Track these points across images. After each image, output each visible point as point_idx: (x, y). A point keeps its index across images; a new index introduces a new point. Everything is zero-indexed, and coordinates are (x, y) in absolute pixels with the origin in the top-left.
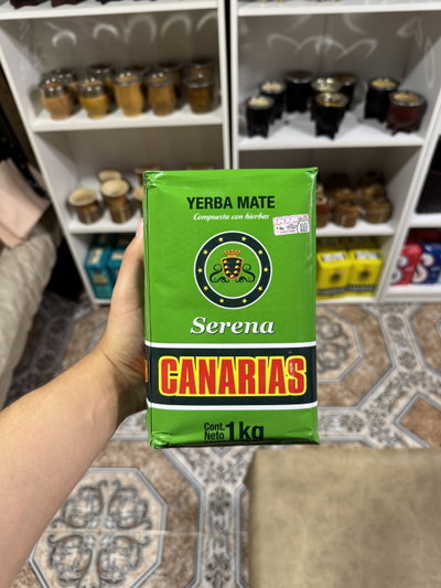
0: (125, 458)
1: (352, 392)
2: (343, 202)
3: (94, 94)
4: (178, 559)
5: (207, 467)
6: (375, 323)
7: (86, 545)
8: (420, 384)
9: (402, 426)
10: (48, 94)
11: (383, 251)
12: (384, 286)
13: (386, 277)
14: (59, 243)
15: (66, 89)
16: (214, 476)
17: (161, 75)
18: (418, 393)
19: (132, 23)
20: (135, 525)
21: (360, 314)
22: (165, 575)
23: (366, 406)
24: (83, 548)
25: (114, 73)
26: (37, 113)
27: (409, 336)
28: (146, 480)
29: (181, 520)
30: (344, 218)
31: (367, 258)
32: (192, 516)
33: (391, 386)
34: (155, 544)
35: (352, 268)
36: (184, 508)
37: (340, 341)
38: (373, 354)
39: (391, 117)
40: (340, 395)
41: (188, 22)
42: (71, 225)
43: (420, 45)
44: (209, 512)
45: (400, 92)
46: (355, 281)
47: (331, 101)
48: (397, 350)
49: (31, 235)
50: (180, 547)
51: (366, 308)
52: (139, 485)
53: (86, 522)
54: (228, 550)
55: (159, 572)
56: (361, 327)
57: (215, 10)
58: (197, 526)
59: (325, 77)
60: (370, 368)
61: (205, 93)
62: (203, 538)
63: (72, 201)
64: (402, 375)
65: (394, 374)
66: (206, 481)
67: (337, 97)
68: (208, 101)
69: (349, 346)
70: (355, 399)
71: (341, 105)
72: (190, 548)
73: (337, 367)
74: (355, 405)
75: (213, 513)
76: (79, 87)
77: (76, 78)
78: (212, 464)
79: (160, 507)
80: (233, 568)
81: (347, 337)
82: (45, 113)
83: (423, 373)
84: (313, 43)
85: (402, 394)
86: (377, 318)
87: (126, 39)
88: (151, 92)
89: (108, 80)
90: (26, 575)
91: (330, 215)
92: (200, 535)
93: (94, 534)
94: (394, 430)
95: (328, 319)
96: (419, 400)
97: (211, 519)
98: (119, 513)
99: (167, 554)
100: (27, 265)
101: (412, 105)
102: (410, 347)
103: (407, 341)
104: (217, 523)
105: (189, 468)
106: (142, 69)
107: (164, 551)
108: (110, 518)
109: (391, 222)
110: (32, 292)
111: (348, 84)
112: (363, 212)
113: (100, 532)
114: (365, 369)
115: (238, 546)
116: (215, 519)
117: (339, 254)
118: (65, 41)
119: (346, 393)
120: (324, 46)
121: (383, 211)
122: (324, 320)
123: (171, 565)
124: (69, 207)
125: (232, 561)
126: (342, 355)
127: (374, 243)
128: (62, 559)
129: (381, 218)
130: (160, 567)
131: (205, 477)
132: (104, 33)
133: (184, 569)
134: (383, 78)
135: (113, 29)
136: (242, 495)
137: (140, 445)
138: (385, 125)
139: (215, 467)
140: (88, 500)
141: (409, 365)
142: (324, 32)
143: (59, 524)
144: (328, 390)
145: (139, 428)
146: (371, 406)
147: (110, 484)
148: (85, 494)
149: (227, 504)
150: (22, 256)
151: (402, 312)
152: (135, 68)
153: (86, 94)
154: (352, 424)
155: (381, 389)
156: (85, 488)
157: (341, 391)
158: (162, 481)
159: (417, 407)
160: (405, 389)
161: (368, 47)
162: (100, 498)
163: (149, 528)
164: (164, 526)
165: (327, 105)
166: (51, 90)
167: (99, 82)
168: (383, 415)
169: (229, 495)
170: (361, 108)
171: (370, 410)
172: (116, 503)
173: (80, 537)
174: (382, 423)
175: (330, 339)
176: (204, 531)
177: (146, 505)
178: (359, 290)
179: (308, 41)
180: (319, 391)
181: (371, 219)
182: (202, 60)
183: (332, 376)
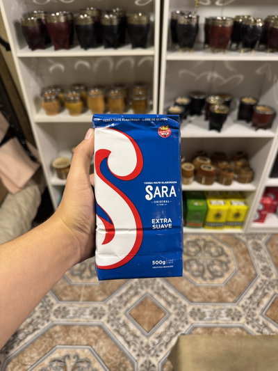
0: (82, 338)
1: (232, 292)
2: (224, 170)
3: (74, 101)
5: (138, 346)
6: (244, 246)
8: (276, 287)
9: (267, 316)
10: (46, 100)
11: (248, 200)
12: (249, 222)
13: (250, 217)
14: (43, 191)
15: (57, 98)
16: (143, 352)
17: (117, 92)
19: (99, 61)
21: (234, 241)
23: (242, 303)
25: (87, 89)
26: (38, 111)
27: (267, 256)
28: (97, 355)
30: (225, 180)
31: (238, 204)
33: (257, 289)
35: (229, 211)
37: (223, 258)
38: (244, 267)
39: (255, 120)
40: (225, 295)
41: (133, 62)
42: (52, 180)
43: (270, 78)
45: (259, 106)
46: (231, 219)
47: (218, 109)
48: (259, 265)
49: (26, 186)
51: (237, 236)
52: (92, 358)
56: (236, 250)
57: (153, 56)
59: (215, 95)
60: (243, 277)
61: (143, 103)
63: (54, 165)
64: (264, 281)
65: (259, 281)
66: (138, 355)
67: (223, 107)
68: (144, 108)
69: (229, 262)
70: (235, 298)
71: (225, 112)
73: (222, 276)
74: (235, 302)
76: (65, 97)
77: (62, 91)
78: (142, 343)
81: (227, 256)
82: (43, 111)
84: (206, 76)
85: (265, 294)
87: (95, 70)
88: (110, 101)
89: (84, 93)
91: (215, 178)
94: (262, 319)
95: (215, 244)
96: (277, 298)
100: (23, 205)
101: (267, 113)
102: (267, 262)
103: (265, 258)
105: (126, 345)
106: (105, 88)
109: (253, 183)
110: (25, 223)
111: (227, 99)
112: (236, 176)
114: (239, 277)
117: (221, 201)
118: (58, 70)
119: (228, 293)
120: (212, 78)
121: (248, 176)
122: (211, 244)
124: (52, 168)
126: (224, 267)
127: (242, 195)
129: (247, 179)
131: (137, 353)
132: (81, 66)
134: (249, 97)
135: (87, 64)
136: (163, 365)
137: (92, 329)
138: (250, 124)
139: (144, 346)
140: (56, 369)
141: (268, 275)
142: (213, 70)
144: (217, 291)
145: (92, 317)
146: (246, 303)
147: (72, 358)
148: (55, 365)
150: (20, 199)
151: (260, 239)
152: (100, 87)
153: (69, 101)
154: (234, 315)
155: (251, 291)
156: (54, 361)
157: (226, 292)
158: (108, 355)
159: (276, 303)
160: (266, 291)
161: (238, 79)
162: (65, 368)
165: (217, 112)
166: (48, 98)
167: (78, 94)
168: (254, 309)
169: (154, 366)
170: (235, 113)
171: (246, 306)
174: (254, 315)
175: (216, 256)
178: (233, 225)
179: (203, 74)
180: (211, 293)
181: (241, 180)
182: (140, 84)
183: (219, 282)
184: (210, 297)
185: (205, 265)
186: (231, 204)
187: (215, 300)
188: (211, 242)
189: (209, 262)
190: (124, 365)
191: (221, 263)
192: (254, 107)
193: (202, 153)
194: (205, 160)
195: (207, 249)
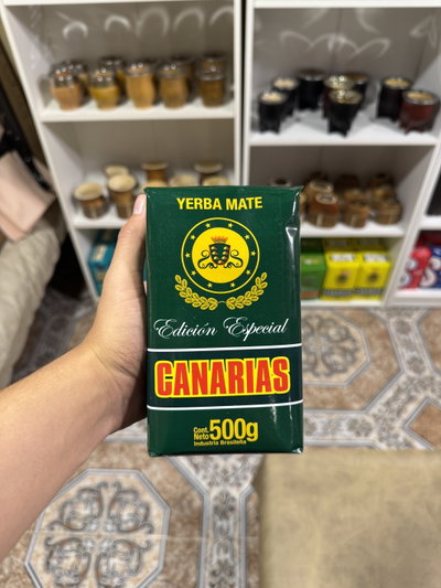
0: (126, 459)
1: (360, 396)
2: (353, 202)
3: (104, 84)
4: (181, 565)
5: (211, 470)
6: (382, 327)
7: (84, 549)
8: (429, 389)
9: (411, 431)
10: (58, 84)
11: (392, 253)
12: (392, 290)
13: (395, 280)
14: (62, 239)
15: (76, 79)
16: (218, 479)
17: (174, 68)
18: (427, 398)
19: (145, 14)
20: (136, 529)
21: (367, 318)
22: (167, 581)
23: (374, 410)
24: (82, 552)
25: (125, 64)
26: (46, 103)
27: (418, 341)
28: (148, 483)
29: (184, 525)
30: (354, 219)
31: (376, 261)
32: (195, 520)
33: (399, 390)
34: (156, 549)
35: (360, 270)
36: (187, 511)
37: (348, 345)
38: (381, 358)
39: (404, 116)
40: (347, 399)
41: (201, 16)
42: (76, 220)
43: (434, 44)
44: (213, 516)
45: (414, 91)
46: (363, 284)
47: (344, 98)
48: (406, 355)
49: (34, 229)
50: (183, 553)
51: (373, 312)
52: (140, 487)
53: (85, 525)
54: (233, 556)
55: (161, 578)
56: (369, 332)
58: (201, 530)
59: (338, 75)
60: (378, 372)
61: (217, 87)
62: (207, 544)
63: (78, 195)
64: (411, 380)
65: (402, 379)
66: (210, 484)
67: (351, 94)
68: (220, 95)
69: (357, 350)
70: (363, 404)
71: (355, 102)
72: (192, 553)
73: (344, 370)
74: (363, 409)
75: (217, 518)
76: (89, 78)
77: (86, 69)
78: (216, 467)
79: (162, 511)
80: (238, 575)
81: (354, 341)
82: (54, 104)
83: (432, 379)
84: (326, 42)
85: (411, 399)
86: (384, 322)
87: (138, 32)
88: (163, 84)
89: (120, 72)
90: (21, 579)
91: (339, 216)
92: (204, 540)
93: (94, 538)
94: (403, 436)
95: (335, 323)
96: (428, 405)
97: (214, 524)
98: (119, 516)
99: (169, 559)
100: (30, 259)
101: (426, 103)
102: (418, 351)
103: (415, 345)
104: (221, 528)
105: (192, 471)
106: (154, 63)
107: (166, 556)
108: (110, 521)
109: (401, 223)
110: (35, 286)
111: (360, 82)
112: (373, 214)
113: (100, 535)
114: (372, 373)
115: (243, 551)
116: (219, 523)
117: (349, 256)
118: (76, 33)
119: (354, 396)
120: (336, 45)
121: (393, 212)
122: (331, 324)
123: (173, 571)
124: (75, 201)
125: (237, 567)
126: (349, 358)
127: (382, 245)
128: (59, 563)
129: (391, 220)
130: (162, 572)
131: (208, 480)
132: (115, 25)
133: (187, 575)
134: (396, 77)
135: (125, 21)
136: (248, 499)
138: (397, 124)
139: (219, 470)
140: (87, 502)
141: (418, 370)
142: (338, 30)
143: (56, 527)
144: (335, 393)
146: (379, 411)
147: (110, 486)
148: (85, 496)
149: (232, 509)
151: (409, 316)
152: (147, 61)
153: (96, 84)
154: (360, 428)
155: (389, 394)
156: (84, 490)
157: (349, 395)
158: (165, 483)
159: (425, 412)
160: (413, 393)
161: (381, 46)
162: (99, 500)
163: (151, 532)
164: (166, 531)
165: (341, 102)
166: (61, 79)
167: (110, 73)
168: (392, 420)
169: (233, 499)
170: (373, 108)
171: (380, 415)
172: (117, 505)
173: (78, 540)
174: (391, 428)
175: (337, 342)
176: (208, 536)
177: (148, 508)
178: (366, 293)
179: (321, 38)
180: (327, 395)
181: (381, 220)
182: (215, 55)
183: (340, 380)
184: (324, 402)
185: (319, 354)
186: (364, 259)
187: (331, 407)
188: (330, 320)
189: (324, 349)
190: (188, 497)
191: (345, 351)
192: (404, 94)
193: (319, 176)
194: (324, 187)
195: (323, 330)
